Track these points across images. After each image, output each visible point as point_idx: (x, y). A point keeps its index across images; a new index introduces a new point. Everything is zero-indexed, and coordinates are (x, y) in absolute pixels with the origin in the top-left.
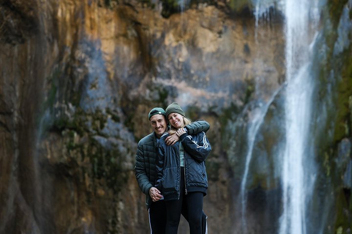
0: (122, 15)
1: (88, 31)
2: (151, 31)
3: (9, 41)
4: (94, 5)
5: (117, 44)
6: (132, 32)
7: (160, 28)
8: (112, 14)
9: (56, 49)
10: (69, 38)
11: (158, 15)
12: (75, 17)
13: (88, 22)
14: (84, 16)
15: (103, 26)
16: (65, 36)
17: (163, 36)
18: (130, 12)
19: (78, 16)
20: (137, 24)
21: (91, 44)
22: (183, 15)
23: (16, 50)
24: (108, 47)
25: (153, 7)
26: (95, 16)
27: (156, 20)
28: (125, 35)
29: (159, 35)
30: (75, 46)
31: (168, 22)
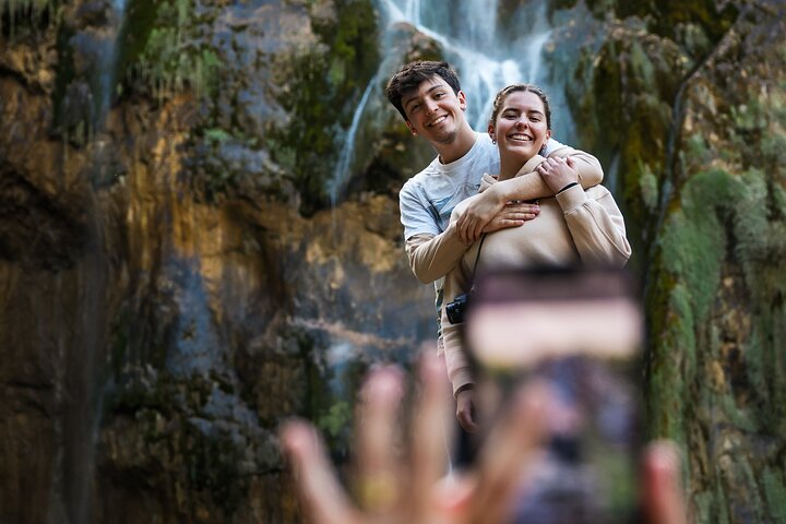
0: (234, 216)
1: (177, 244)
2: (284, 240)
3: (47, 266)
4: (188, 201)
5: (227, 265)
6: (251, 244)
7: (297, 234)
8: (216, 215)
9: (125, 275)
10: (146, 256)
11: (295, 214)
12: (156, 221)
13: (178, 229)
14: (171, 220)
15: (204, 234)
16: (139, 253)
17: (303, 248)
18: (247, 209)
19: (161, 220)
20: (259, 230)
21: (184, 265)
22: (335, 214)
23: (59, 281)
24: (211, 269)
25: (285, 200)
26: (190, 219)
27: (291, 221)
28: (240, 249)
29: (296, 246)
30: (156, 268)
31: (310, 224)
